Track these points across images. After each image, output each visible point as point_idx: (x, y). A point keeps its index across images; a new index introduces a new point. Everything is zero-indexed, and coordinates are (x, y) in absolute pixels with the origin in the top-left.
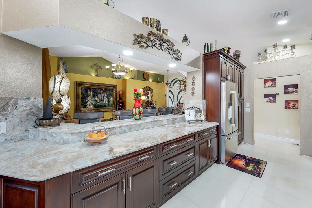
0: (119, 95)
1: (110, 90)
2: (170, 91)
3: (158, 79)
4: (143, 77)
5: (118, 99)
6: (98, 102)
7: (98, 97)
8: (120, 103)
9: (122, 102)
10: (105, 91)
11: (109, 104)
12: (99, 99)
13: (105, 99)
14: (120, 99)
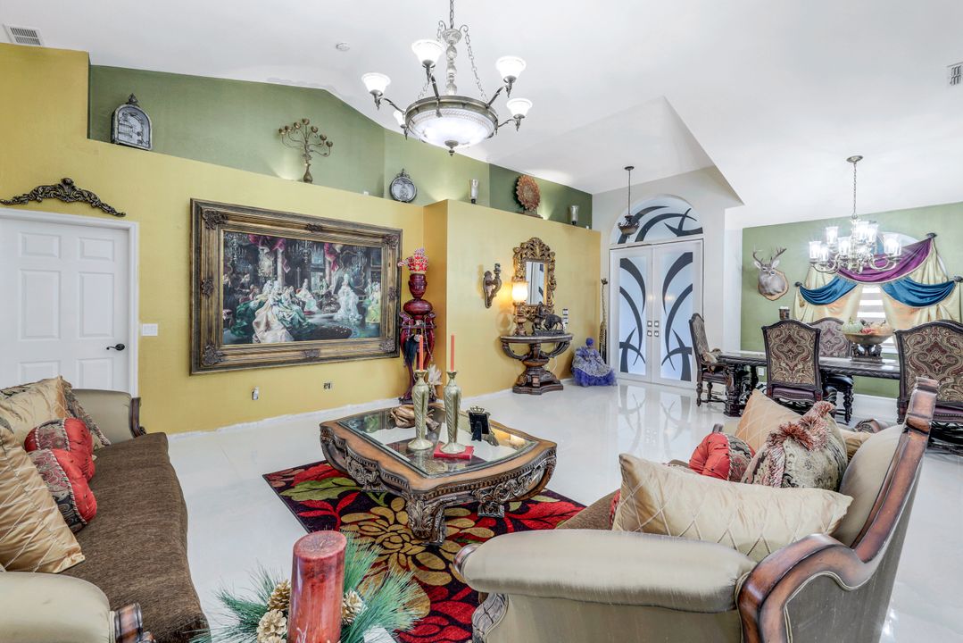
0: (413, 277)
1: (367, 252)
2: (626, 264)
3: (574, 209)
4: (516, 197)
5: (406, 297)
6: (310, 313)
7: (309, 289)
8: (415, 315)
9: (427, 313)
10: (344, 258)
11: (362, 324)
12: (317, 296)
13: (347, 298)
14: (417, 297)
